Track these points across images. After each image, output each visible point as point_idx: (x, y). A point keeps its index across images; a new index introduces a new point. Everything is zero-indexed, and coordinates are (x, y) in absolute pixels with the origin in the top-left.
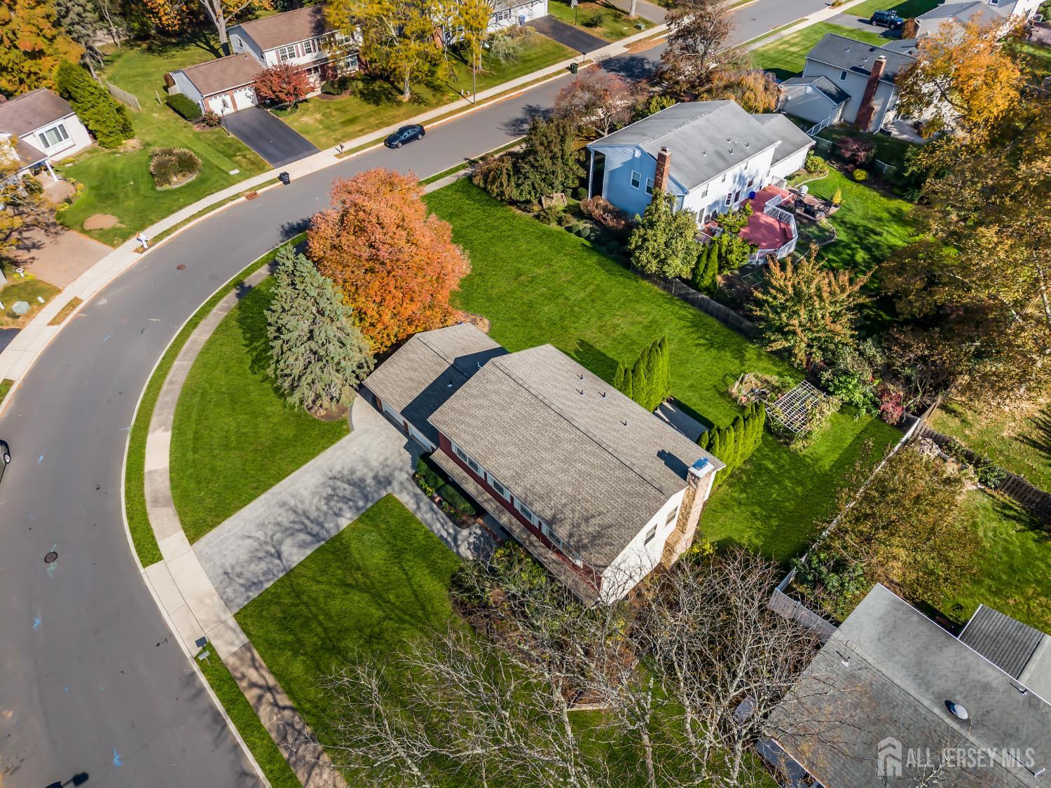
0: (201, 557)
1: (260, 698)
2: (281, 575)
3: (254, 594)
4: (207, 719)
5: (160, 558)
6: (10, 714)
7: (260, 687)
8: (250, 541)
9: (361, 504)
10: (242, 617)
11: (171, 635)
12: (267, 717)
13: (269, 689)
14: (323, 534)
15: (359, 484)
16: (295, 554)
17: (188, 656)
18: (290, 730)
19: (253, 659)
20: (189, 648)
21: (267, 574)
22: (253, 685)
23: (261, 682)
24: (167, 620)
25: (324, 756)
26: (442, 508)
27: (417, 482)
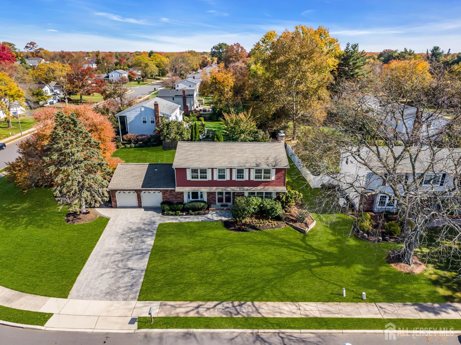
0: (80, 298)
1: (198, 312)
2: (143, 274)
3: (138, 289)
5: (51, 315)
7: (193, 310)
8: (106, 275)
10: (144, 298)
11: (107, 334)
12: (213, 314)
13: (198, 307)
14: (145, 251)
16: (140, 264)
17: (133, 331)
20: (129, 329)
21: (134, 278)
22: (187, 312)
23: (191, 308)
24: (95, 331)
25: (256, 303)
26: (191, 215)
27: (168, 214)
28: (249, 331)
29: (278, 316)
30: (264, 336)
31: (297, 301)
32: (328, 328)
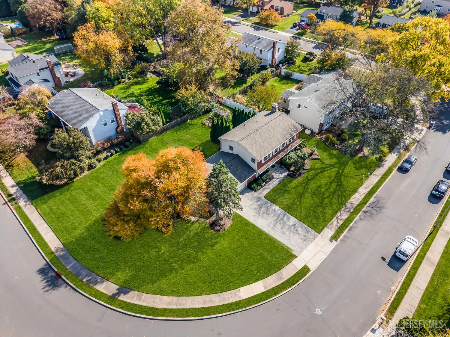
0: (301, 252)
1: (340, 220)
2: (301, 223)
3: (310, 229)
4: (351, 232)
5: (306, 266)
6: (378, 292)
7: (338, 220)
8: (291, 236)
9: (269, 204)
10: (319, 231)
11: (332, 251)
12: (345, 216)
13: (337, 218)
14: (283, 214)
15: (261, 207)
16: (293, 220)
17: (336, 244)
18: (346, 210)
19: (331, 224)
20: (334, 244)
21: (302, 227)
22: (338, 222)
23: (336, 220)
24: (327, 254)
25: (349, 202)
26: (268, 182)
27: (258, 190)
28: (361, 212)
29: (360, 201)
30: (365, 210)
31: (356, 191)
32: (375, 193)
